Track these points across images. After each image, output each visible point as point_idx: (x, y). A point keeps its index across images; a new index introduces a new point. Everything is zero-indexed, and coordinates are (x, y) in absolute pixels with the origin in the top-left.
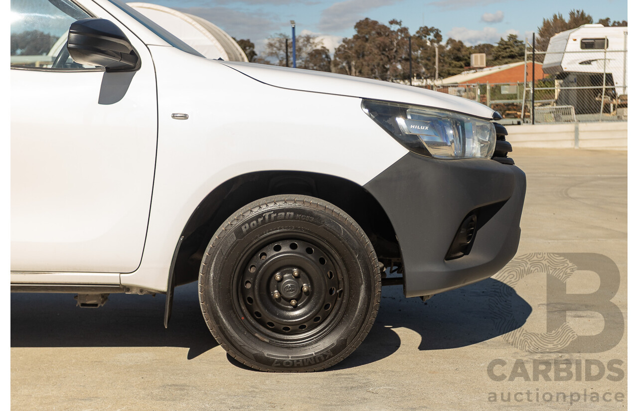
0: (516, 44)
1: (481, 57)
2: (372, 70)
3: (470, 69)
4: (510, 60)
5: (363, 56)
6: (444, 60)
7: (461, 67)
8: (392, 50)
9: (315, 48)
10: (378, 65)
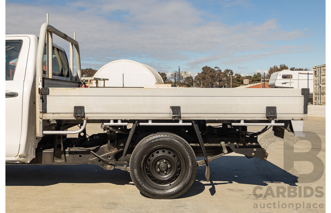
0: (260, 76)
1: (247, 80)
2: (208, 84)
3: (243, 85)
4: (258, 81)
5: (205, 79)
6: (234, 81)
7: (240, 84)
8: (215, 77)
9: (187, 76)
10: (210, 83)
